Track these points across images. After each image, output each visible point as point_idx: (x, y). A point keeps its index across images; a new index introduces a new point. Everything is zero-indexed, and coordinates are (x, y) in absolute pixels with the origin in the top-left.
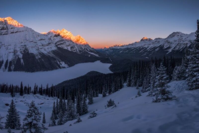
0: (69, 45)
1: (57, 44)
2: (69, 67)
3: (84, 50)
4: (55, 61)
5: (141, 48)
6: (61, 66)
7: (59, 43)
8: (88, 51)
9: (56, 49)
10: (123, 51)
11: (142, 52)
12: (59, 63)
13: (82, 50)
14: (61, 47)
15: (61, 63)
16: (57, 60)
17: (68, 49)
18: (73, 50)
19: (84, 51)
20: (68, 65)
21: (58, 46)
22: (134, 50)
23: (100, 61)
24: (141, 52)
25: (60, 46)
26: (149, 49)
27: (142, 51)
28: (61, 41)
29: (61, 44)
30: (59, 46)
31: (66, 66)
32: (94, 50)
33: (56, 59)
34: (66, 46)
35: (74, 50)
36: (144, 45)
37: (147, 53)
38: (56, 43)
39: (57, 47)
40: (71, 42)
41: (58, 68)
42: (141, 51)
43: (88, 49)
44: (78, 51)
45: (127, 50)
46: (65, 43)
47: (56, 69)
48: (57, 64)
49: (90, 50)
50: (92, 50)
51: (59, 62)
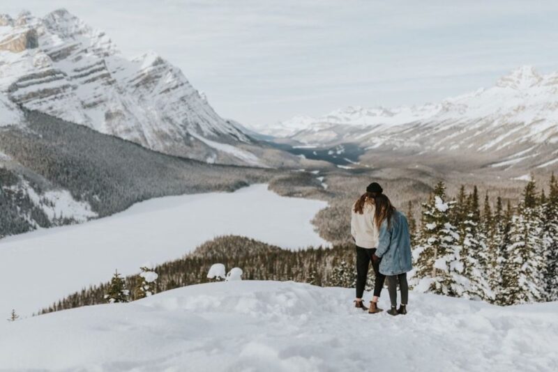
0: (93, 100)
1: (21, 92)
2: (100, 217)
3: (184, 133)
4: (13, 188)
5: (495, 124)
6: (48, 211)
7: (34, 89)
8: (205, 137)
9: (15, 122)
10: (389, 137)
11: (499, 148)
12: (35, 198)
13: (172, 131)
14: (48, 112)
15: (49, 195)
16: (26, 184)
17: (88, 124)
18: (122, 127)
19: (180, 133)
20: (95, 207)
21: (27, 105)
22: (454, 135)
23: (265, 186)
24: (495, 147)
25: (43, 106)
26: (544, 132)
27: (502, 143)
28: (45, 75)
29: (46, 92)
30: (31, 105)
31: (81, 210)
32: (234, 132)
33: (21, 176)
34: (78, 104)
35: (128, 131)
36: (517, 110)
37: (530, 153)
38: (14, 87)
39: (21, 107)
40: (110, 83)
41: (33, 223)
42: (492, 144)
43: (204, 128)
44: (148, 134)
45: (413, 133)
46: (69, 90)
47: (23, 228)
48: (27, 202)
49: (215, 131)
50: (225, 131)
51: (39, 191)
